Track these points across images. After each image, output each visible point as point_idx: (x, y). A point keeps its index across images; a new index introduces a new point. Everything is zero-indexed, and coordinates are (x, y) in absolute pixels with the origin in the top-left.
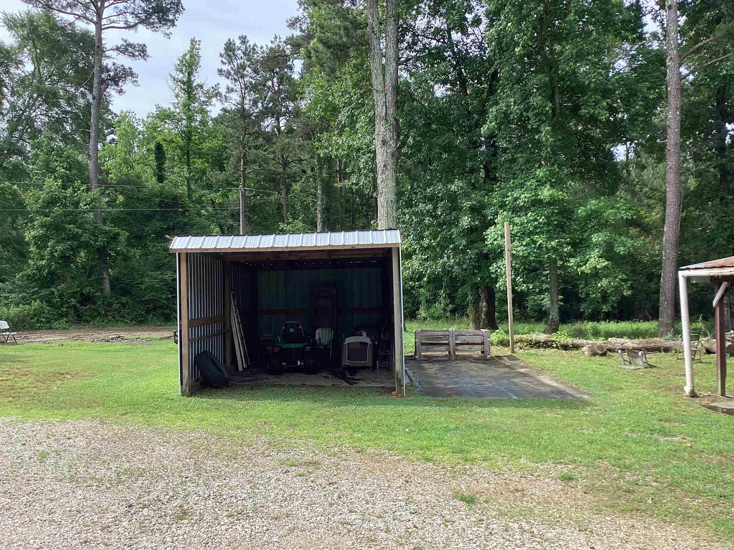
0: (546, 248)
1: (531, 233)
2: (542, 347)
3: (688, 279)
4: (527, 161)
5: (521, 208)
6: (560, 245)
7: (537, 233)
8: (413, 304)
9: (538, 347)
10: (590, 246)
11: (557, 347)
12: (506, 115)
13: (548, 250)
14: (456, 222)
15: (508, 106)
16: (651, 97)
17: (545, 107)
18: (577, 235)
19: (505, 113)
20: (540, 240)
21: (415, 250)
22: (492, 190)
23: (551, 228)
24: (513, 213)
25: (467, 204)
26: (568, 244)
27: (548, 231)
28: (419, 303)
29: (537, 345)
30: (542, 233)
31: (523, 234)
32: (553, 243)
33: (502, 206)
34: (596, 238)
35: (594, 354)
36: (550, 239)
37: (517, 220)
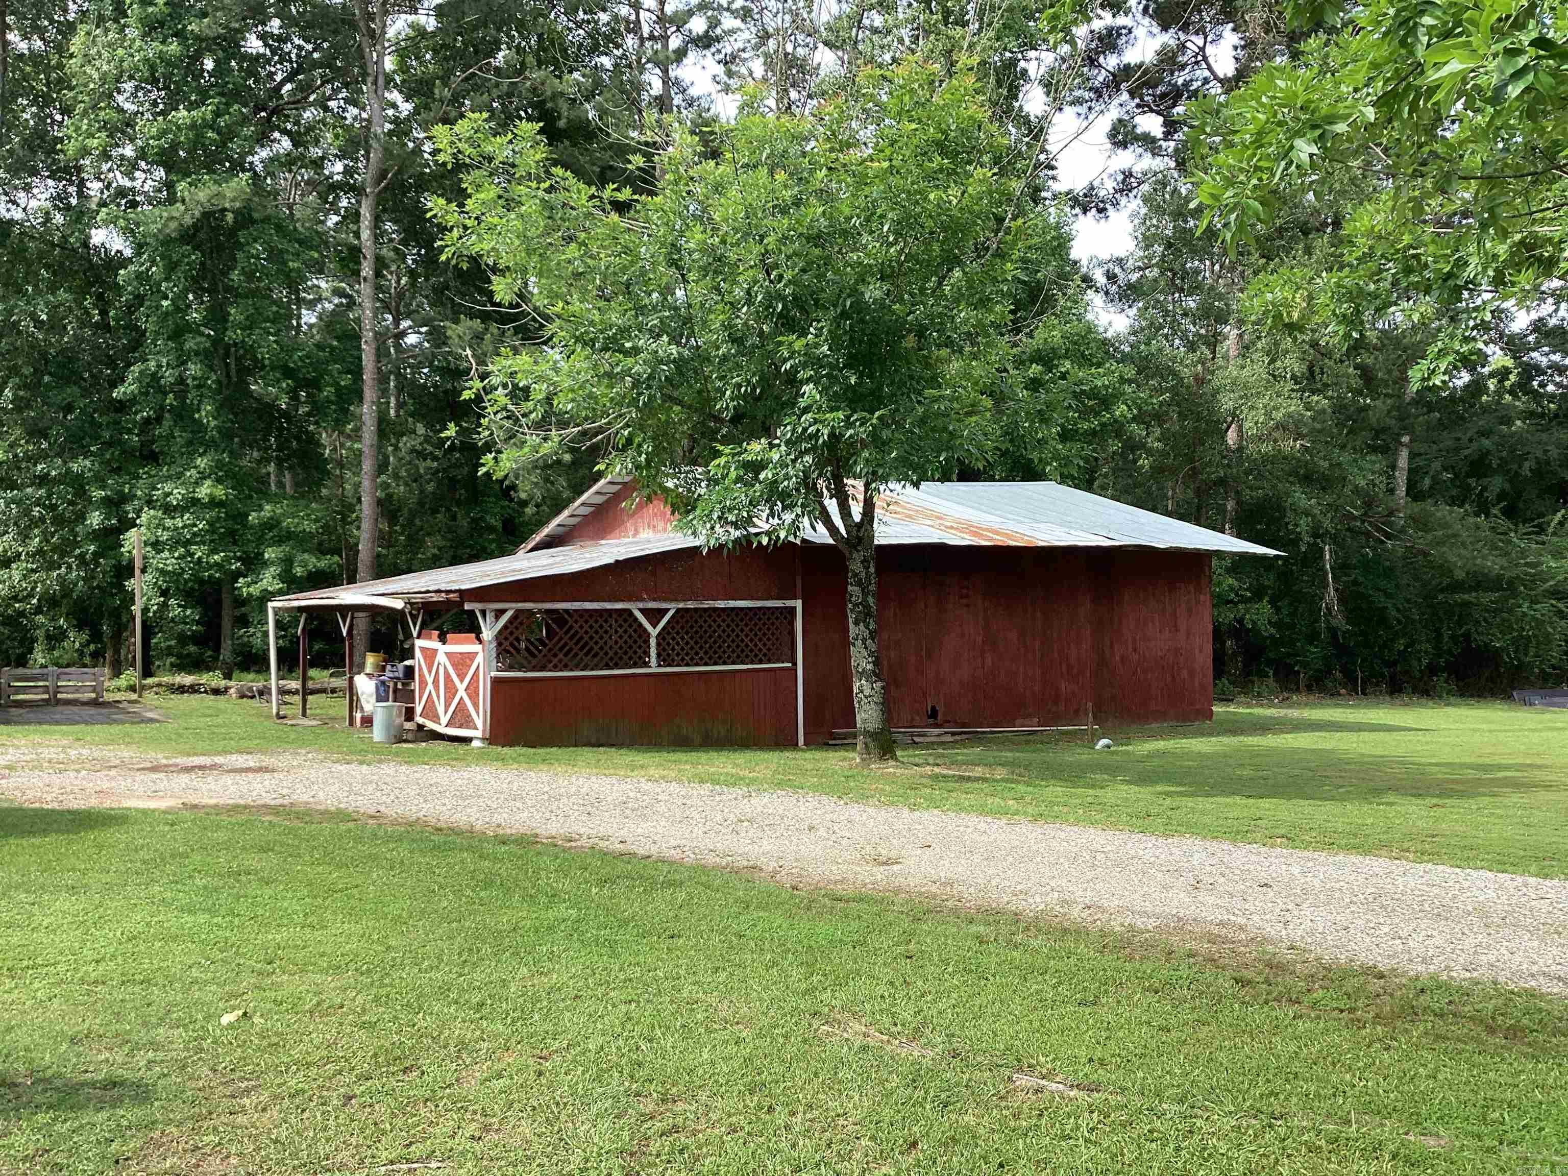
0: (207, 563)
1: (188, 543)
2: (187, 692)
3: (276, 611)
4: (190, 443)
5: (176, 508)
6: (227, 559)
7: (196, 543)
8: (22, 643)
9: (182, 693)
10: (265, 564)
11: (206, 692)
12: (155, 377)
13: (210, 567)
14: (81, 517)
15: (159, 366)
16: (343, 383)
17: (208, 378)
18: (251, 548)
19: (154, 375)
20: (199, 552)
21: (20, 554)
22: (138, 477)
23: (216, 537)
24: (165, 513)
25: (98, 494)
26: (238, 559)
27: (212, 541)
28: (34, 640)
29: (181, 689)
30: (204, 544)
31: (177, 542)
32: (216, 557)
33: (150, 503)
34: (270, 554)
35: (242, 696)
36: (214, 551)
37: (169, 523)
